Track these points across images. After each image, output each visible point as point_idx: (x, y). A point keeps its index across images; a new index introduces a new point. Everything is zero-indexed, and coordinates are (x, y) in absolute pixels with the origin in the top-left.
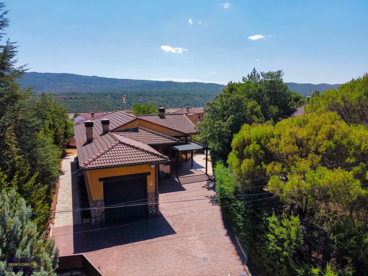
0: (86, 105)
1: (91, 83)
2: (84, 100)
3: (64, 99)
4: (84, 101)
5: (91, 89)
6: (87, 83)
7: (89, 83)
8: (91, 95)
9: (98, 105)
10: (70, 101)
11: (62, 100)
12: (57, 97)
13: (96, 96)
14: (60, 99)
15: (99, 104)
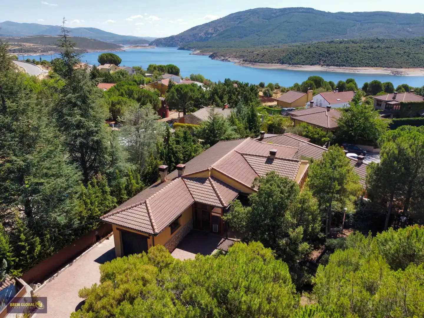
0: (389, 57)
1: (411, 24)
2: (389, 49)
3: (362, 48)
4: (388, 51)
5: (408, 31)
6: (404, 24)
7: (407, 24)
8: (402, 43)
9: (406, 57)
10: (370, 50)
11: (361, 50)
12: (355, 45)
13: (409, 43)
14: (358, 48)
15: (408, 56)
